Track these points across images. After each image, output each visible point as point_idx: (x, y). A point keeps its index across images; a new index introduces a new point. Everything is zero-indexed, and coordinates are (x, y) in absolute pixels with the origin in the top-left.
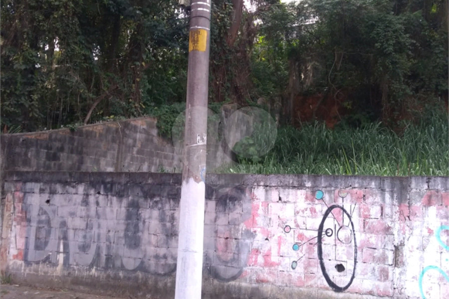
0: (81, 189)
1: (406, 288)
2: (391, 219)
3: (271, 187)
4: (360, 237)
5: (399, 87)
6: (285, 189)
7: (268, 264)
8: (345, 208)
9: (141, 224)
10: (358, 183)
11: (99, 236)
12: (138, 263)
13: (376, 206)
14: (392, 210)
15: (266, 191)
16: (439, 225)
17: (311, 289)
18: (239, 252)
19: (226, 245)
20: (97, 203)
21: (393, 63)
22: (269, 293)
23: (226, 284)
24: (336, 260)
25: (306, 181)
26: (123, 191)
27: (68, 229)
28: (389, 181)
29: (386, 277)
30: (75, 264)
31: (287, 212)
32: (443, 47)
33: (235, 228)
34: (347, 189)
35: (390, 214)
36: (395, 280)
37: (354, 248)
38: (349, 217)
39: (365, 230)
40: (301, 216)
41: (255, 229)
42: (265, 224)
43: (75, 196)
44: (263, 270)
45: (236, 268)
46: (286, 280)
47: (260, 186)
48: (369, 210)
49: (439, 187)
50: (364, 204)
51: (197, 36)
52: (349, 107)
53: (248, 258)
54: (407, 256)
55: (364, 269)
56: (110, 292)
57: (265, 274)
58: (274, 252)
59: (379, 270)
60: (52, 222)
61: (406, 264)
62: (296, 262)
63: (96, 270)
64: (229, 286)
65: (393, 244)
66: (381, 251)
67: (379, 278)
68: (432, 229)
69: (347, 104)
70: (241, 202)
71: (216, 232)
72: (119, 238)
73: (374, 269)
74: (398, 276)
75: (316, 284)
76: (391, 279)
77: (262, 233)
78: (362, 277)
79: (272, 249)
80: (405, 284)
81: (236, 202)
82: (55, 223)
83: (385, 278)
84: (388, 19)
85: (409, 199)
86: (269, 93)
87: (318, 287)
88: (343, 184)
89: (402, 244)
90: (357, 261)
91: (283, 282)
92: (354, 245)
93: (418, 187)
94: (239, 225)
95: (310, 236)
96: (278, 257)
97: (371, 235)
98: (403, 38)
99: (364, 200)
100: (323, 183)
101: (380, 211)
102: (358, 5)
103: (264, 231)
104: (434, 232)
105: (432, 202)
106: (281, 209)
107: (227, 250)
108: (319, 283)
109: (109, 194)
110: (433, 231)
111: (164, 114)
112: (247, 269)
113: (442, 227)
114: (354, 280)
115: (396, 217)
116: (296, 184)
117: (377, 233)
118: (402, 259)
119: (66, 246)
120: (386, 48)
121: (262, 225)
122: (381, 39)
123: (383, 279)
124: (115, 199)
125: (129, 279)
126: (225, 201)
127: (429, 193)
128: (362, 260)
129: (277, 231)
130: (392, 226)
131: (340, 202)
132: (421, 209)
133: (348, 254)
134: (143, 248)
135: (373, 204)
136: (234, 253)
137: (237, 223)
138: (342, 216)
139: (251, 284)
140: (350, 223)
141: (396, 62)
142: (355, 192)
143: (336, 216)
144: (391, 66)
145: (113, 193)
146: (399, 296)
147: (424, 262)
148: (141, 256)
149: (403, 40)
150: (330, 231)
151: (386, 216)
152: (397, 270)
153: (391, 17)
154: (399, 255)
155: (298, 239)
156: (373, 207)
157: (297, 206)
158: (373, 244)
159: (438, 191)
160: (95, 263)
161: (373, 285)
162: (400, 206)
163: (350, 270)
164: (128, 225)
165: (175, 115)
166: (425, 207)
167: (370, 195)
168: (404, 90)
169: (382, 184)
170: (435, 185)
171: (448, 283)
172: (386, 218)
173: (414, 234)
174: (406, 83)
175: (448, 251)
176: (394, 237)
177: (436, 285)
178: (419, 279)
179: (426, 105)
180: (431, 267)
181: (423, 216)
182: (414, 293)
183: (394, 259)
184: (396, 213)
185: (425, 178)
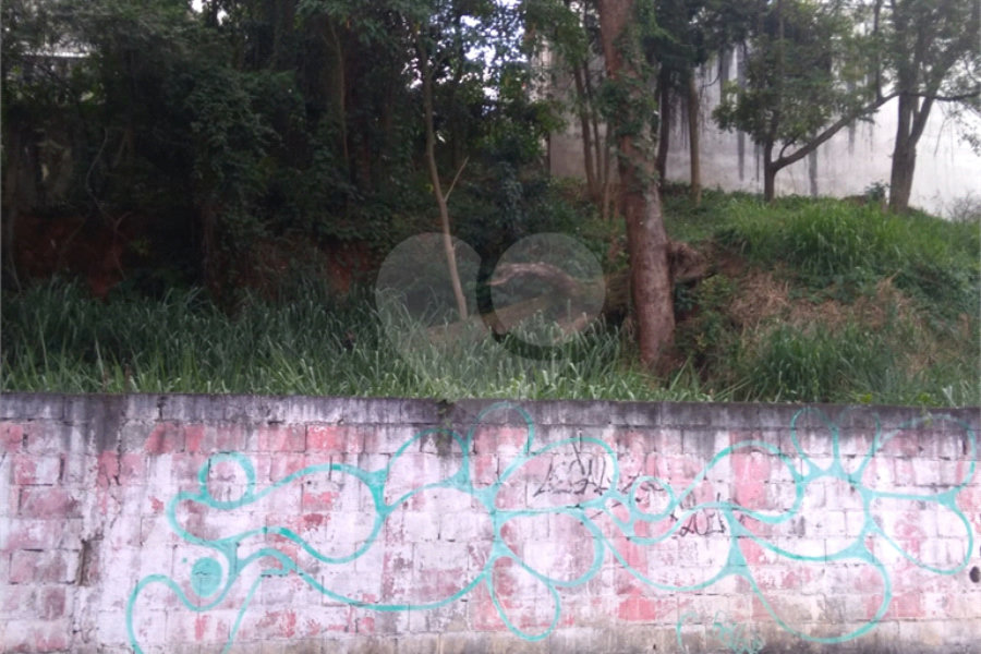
1: (98, 629)
2: (78, 485)
4: (9, 528)
5: (237, 218)
10: (14, 408)
13: (49, 457)
14: (83, 465)
16: (175, 490)
21: (228, 168)
28: (82, 404)
29: (60, 609)
32: (330, 150)
35: (79, 472)
36: (78, 614)
39: (22, 511)
48: (32, 468)
49: (181, 416)
50: (24, 453)
52: (141, 251)
54: (107, 560)
55: (12, 598)
59: (45, 596)
61: (103, 576)
65: (79, 537)
66: (53, 553)
67: (44, 613)
68: (161, 500)
69: (140, 247)
73: (33, 596)
74: (83, 604)
76: (70, 614)
78: (7, 615)
80: (97, 621)
83: (58, 611)
84: (219, 75)
85: (120, 441)
89: (99, 536)
93: (141, 416)
97: (34, 521)
98: (249, 120)
99: (25, 445)
101: (58, 468)
102: (153, 32)
104: (165, 506)
105: (165, 445)
110: (162, 503)
113: (180, 496)
115: (91, 478)
117: (47, 517)
118: (96, 568)
120: (211, 135)
122: (203, 115)
123: (51, 614)
127: (160, 427)
128: (7, 579)
130: (81, 498)
132: (143, 459)
135: (43, 455)
141: (233, 167)
142: (6, 428)
144: (221, 174)
146: (83, 645)
147: (139, 569)
149: (247, 125)
151: (70, 479)
152: (84, 593)
153: (228, 72)
154: (90, 560)
156: (42, 461)
158: (35, 541)
159: (177, 423)
161: (29, 630)
162: (100, 456)
166: (151, 454)
167: (39, 435)
168: (249, 225)
169: (66, 410)
170: (173, 412)
171: (182, 608)
172: (69, 482)
173: (125, 513)
174: (253, 213)
175: (188, 543)
176: (82, 523)
177: (161, 614)
178: (127, 606)
179: (293, 261)
180: (153, 578)
181: (146, 476)
182: (114, 635)
183: (78, 570)
184: (91, 471)
185: (156, 398)
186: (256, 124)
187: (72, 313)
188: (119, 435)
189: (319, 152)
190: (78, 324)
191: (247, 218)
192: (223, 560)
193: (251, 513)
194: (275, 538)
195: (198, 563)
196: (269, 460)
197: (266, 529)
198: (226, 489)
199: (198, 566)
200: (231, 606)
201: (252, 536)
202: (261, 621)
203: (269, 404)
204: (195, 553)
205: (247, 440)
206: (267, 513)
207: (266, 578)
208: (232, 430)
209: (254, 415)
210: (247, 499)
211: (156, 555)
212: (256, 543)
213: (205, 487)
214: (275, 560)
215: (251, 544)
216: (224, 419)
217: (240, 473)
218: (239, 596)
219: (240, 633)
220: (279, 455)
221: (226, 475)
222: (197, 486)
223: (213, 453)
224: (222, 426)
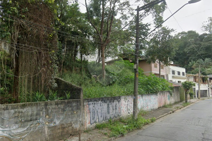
0: (100, 102)
8: (129, 101)
15: (123, 99)
18: (121, 111)
20: (103, 105)
27: (98, 113)
30: (100, 121)
43: (99, 104)
62: (126, 110)
71: (118, 108)
81: (120, 102)
82: (96, 112)
94: (120, 106)
106: (124, 102)
119: (98, 117)
129: (124, 106)
160: (103, 119)
164: (108, 109)
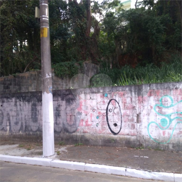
0: (14, 99)
1: (142, 132)
2: (135, 103)
3: (87, 93)
4: (123, 111)
5: (159, 47)
6: (92, 94)
7: (87, 125)
8: (116, 100)
9: (37, 112)
10: (121, 89)
11: (22, 118)
12: (37, 128)
13: (129, 98)
14: (135, 100)
15: (85, 95)
16: (155, 104)
17: (104, 134)
18: (76, 121)
19: (71, 119)
20: (20, 105)
21: (156, 38)
22: (88, 137)
23: (71, 134)
24: (114, 122)
25: (100, 90)
26: (30, 99)
27: (10, 116)
28: (134, 87)
30: (14, 130)
31: (94, 103)
33: (73, 111)
34: (117, 92)
36: (138, 129)
37: (120, 116)
38: (118, 103)
39: (125, 108)
40: (99, 105)
41: (81, 111)
42: (85, 109)
43: (12, 103)
44: (85, 128)
45: (75, 128)
46: (94, 131)
47: (82, 93)
48: (126, 100)
49: (154, 88)
50: (124, 97)
51: (43, 30)
53: (79, 123)
54: (142, 118)
55: (125, 125)
56: (27, 140)
57: (86, 129)
58: (89, 120)
59: (131, 125)
60: (4, 114)
61: (142, 121)
62: (98, 124)
63: (22, 132)
64: (72, 135)
65: (136, 113)
66: (132, 116)
67: (131, 128)
69: (140, 57)
70: (76, 100)
71: (66, 113)
72: (29, 118)
73: (129, 125)
74: (139, 127)
75: (106, 132)
76: (136, 128)
77: (84, 113)
78: (124, 128)
79: (88, 119)
80: (142, 130)
81: (73, 101)
82: (5, 114)
84: (153, 19)
85: (142, 94)
86: (106, 55)
87: (107, 133)
88: (115, 90)
89: (140, 113)
90: (122, 121)
91: (93, 132)
92: (120, 115)
94: (75, 110)
95: (103, 112)
96: (91, 122)
97: (127, 110)
98: (160, 26)
100: (107, 90)
101: (130, 100)
102: (139, 14)
103: (85, 112)
104: (153, 107)
105: (152, 94)
106: (91, 102)
107: (71, 120)
108: (107, 131)
109: (24, 101)
111: (57, 67)
112: (79, 128)
113: (156, 105)
114: (121, 130)
115: (137, 102)
116: (96, 91)
117: (130, 109)
118: (140, 120)
119: (10, 123)
120: (153, 31)
121: (84, 109)
122: (150, 28)
123: (133, 128)
124: (27, 103)
125: (34, 135)
126: (69, 100)
127: (150, 91)
128: (124, 121)
129: (90, 112)
130: (136, 106)
131: (114, 98)
132: (147, 98)
133: (118, 119)
134: (39, 122)
135: (127, 97)
136: (74, 122)
137: (74, 109)
138: (115, 103)
139: (81, 133)
140: (119, 106)
141: (158, 37)
142: (120, 93)
143: (113, 104)
144: (155, 39)
145: (26, 100)
146: (139, 135)
147: (149, 120)
148: (38, 125)
150: (111, 110)
151: (133, 102)
152: (138, 125)
153: (155, 18)
154: (139, 118)
155: (99, 114)
156: (127, 99)
157: (97, 100)
158: (128, 114)
159: (154, 90)
160: (21, 129)
161: (129, 131)
162: (138, 97)
163: (119, 125)
164: (32, 113)
165: (61, 67)
166: (149, 97)
167: (126, 94)
168: (162, 49)
169: (131, 88)
170: (153, 87)
171: (159, 129)
172: (133, 103)
173: (144, 109)
174: (162, 46)
175: (159, 115)
176: (137, 111)
177: (154, 130)
178: (147, 127)
179: (172, 54)
180: (152, 122)
181: (148, 101)
182: (145, 133)
183: (137, 120)
184: (137, 100)
185: (148, 85)
186: (162, 27)
187: (129, 71)
188: (142, 93)
189: (176, 29)
190: (131, 73)
191: (161, 47)
192: (167, 119)
193: (173, 109)
194: (179, 114)
195: (162, 119)
196: (176, 97)
197: (177, 112)
198: (166, 104)
199: (162, 120)
200: (170, 129)
201: (174, 114)
202: (178, 133)
203: (175, 84)
204: (161, 117)
205: (170, 92)
206: (177, 109)
207: (178, 123)
208: (166, 90)
209: (171, 87)
210: (171, 106)
211: (152, 118)
212: (175, 115)
213: (161, 103)
214: (180, 119)
215: (174, 116)
216: (164, 88)
217: (169, 100)
218: (172, 127)
219: (173, 135)
220: (178, 96)
221: (166, 100)
222: (160, 103)
223: (162, 96)
224: (164, 90)
